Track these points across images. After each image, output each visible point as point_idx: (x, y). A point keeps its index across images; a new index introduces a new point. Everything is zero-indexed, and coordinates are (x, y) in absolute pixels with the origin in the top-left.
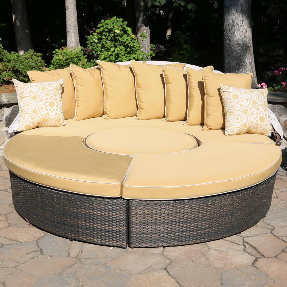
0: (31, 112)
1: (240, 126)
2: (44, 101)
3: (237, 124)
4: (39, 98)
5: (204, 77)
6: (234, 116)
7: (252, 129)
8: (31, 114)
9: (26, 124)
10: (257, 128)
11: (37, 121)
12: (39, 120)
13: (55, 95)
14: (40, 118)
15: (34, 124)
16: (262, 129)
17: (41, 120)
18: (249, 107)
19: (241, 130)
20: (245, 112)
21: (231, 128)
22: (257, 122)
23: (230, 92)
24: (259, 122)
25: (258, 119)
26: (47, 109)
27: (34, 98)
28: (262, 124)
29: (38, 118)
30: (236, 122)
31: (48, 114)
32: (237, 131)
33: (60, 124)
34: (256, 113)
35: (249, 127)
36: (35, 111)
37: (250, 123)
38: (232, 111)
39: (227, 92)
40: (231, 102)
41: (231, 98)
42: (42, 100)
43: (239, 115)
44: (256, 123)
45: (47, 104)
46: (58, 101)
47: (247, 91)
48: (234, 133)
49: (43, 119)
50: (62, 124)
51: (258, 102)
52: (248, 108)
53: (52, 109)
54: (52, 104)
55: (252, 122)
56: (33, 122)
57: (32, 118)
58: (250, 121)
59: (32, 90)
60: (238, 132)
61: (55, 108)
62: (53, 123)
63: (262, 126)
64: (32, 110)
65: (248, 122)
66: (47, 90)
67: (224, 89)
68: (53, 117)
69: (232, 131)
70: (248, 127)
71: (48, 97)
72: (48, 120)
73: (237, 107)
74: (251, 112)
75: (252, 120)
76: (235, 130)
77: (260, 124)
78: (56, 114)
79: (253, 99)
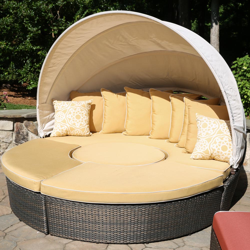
0: (61, 121)
1: (202, 152)
2: (72, 114)
3: (200, 150)
4: (68, 111)
5: (189, 106)
6: (200, 143)
7: (215, 156)
8: (61, 123)
9: (57, 131)
10: (219, 156)
11: (65, 129)
12: (66, 128)
13: (82, 110)
14: (68, 127)
15: (63, 131)
16: (224, 157)
17: (68, 129)
18: (214, 136)
19: (204, 156)
20: (209, 140)
21: (195, 153)
22: (219, 150)
23: (202, 121)
24: (220, 151)
25: (220, 147)
26: (74, 121)
27: (65, 112)
28: (224, 152)
29: (66, 127)
30: (199, 148)
31: (74, 124)
32: (199, 156)
33: (84, 133)
34: (219, 142)
35: (212, 154)
36: (64, 121)
37: (212, 151)
38: (199, 138)
39: (200, 121)
40: (200, 130)
41: (201, 127)
42: (70, 113)
43: (203, 142)
44: (217, 151)
45: (74, 117)
46: (84, 115)
47: (217, 122)
48: (197, 158)
49: (70, 128)
50: (86, 133)
51: (224, 132)
52: (212, 137)
53: (78, 120)
54: (78, 117)
55: (214, 150)
56: (62, 130)
57: (61, 127)
58: (212, 148)
59: (64, 105)
60: (201, 157)
61: (81, 120)
62: (78, 132)
63: (223, 155)
64: (62, 120)
65: (210, 149)
66: (75, 106)
67: (198, 118)
68: (78, 127)
69: (195, 156)
70: (210, 154)
71: (76, 111)
72: (74, 129)
73: (204, 135)
74: (214, 140)
75: (214, 148)
76: (198, 155)
77: (221, 153)
78: (81, 125)
79: (220, 129)
